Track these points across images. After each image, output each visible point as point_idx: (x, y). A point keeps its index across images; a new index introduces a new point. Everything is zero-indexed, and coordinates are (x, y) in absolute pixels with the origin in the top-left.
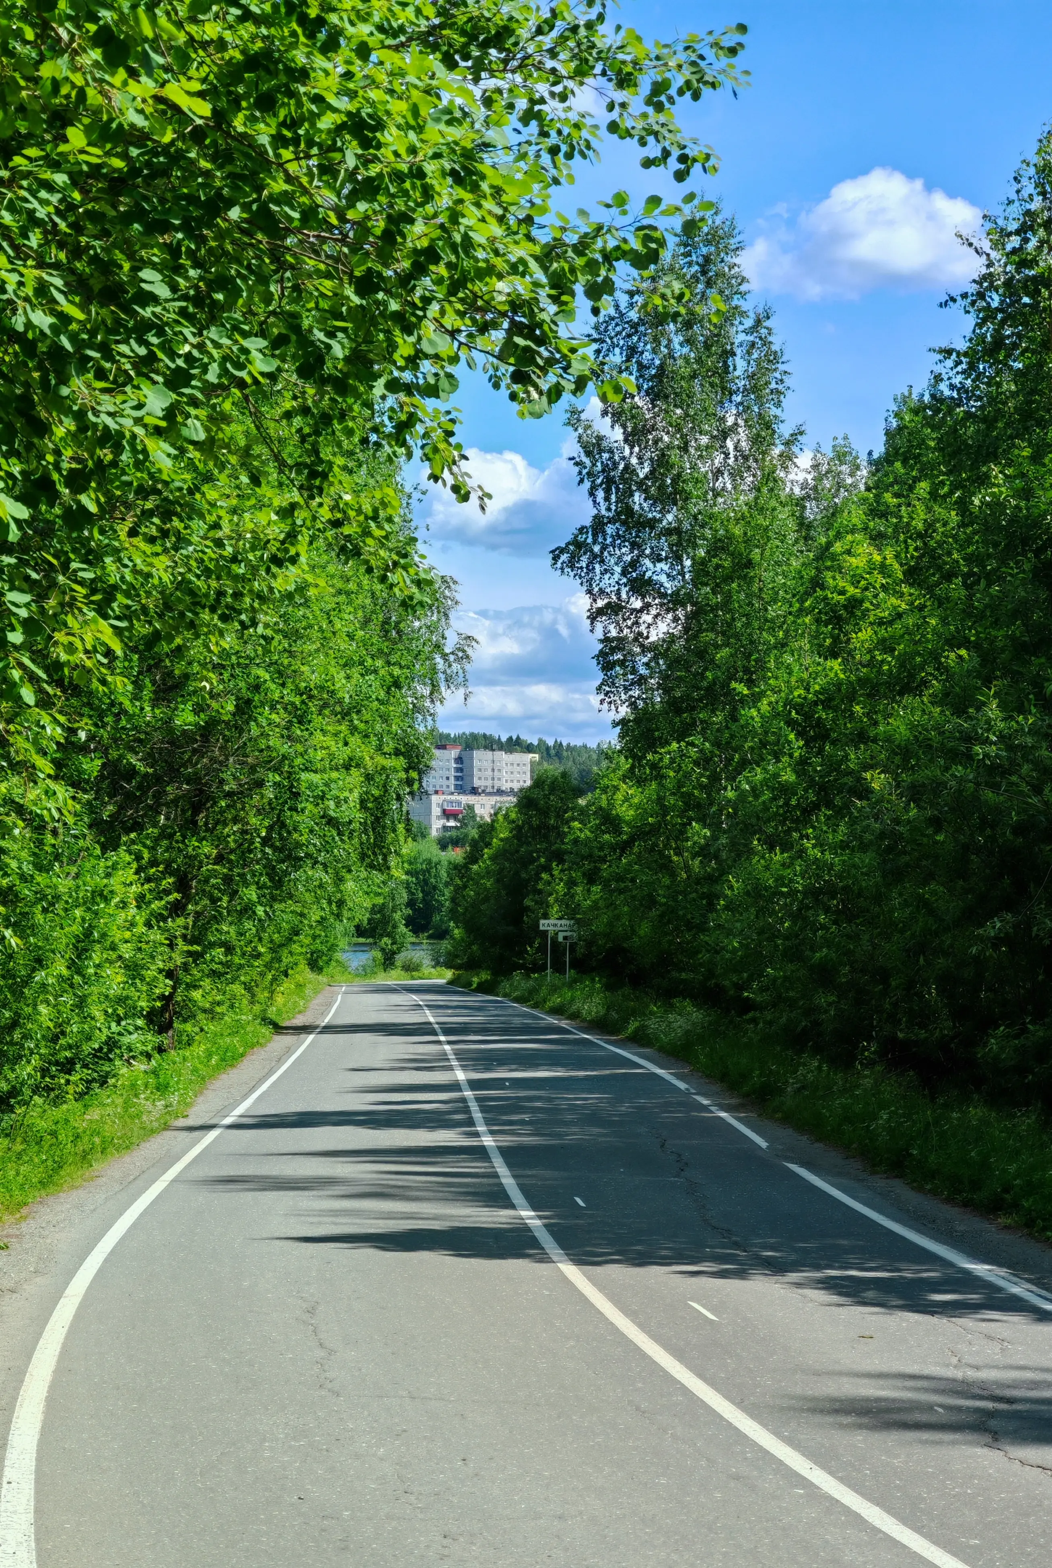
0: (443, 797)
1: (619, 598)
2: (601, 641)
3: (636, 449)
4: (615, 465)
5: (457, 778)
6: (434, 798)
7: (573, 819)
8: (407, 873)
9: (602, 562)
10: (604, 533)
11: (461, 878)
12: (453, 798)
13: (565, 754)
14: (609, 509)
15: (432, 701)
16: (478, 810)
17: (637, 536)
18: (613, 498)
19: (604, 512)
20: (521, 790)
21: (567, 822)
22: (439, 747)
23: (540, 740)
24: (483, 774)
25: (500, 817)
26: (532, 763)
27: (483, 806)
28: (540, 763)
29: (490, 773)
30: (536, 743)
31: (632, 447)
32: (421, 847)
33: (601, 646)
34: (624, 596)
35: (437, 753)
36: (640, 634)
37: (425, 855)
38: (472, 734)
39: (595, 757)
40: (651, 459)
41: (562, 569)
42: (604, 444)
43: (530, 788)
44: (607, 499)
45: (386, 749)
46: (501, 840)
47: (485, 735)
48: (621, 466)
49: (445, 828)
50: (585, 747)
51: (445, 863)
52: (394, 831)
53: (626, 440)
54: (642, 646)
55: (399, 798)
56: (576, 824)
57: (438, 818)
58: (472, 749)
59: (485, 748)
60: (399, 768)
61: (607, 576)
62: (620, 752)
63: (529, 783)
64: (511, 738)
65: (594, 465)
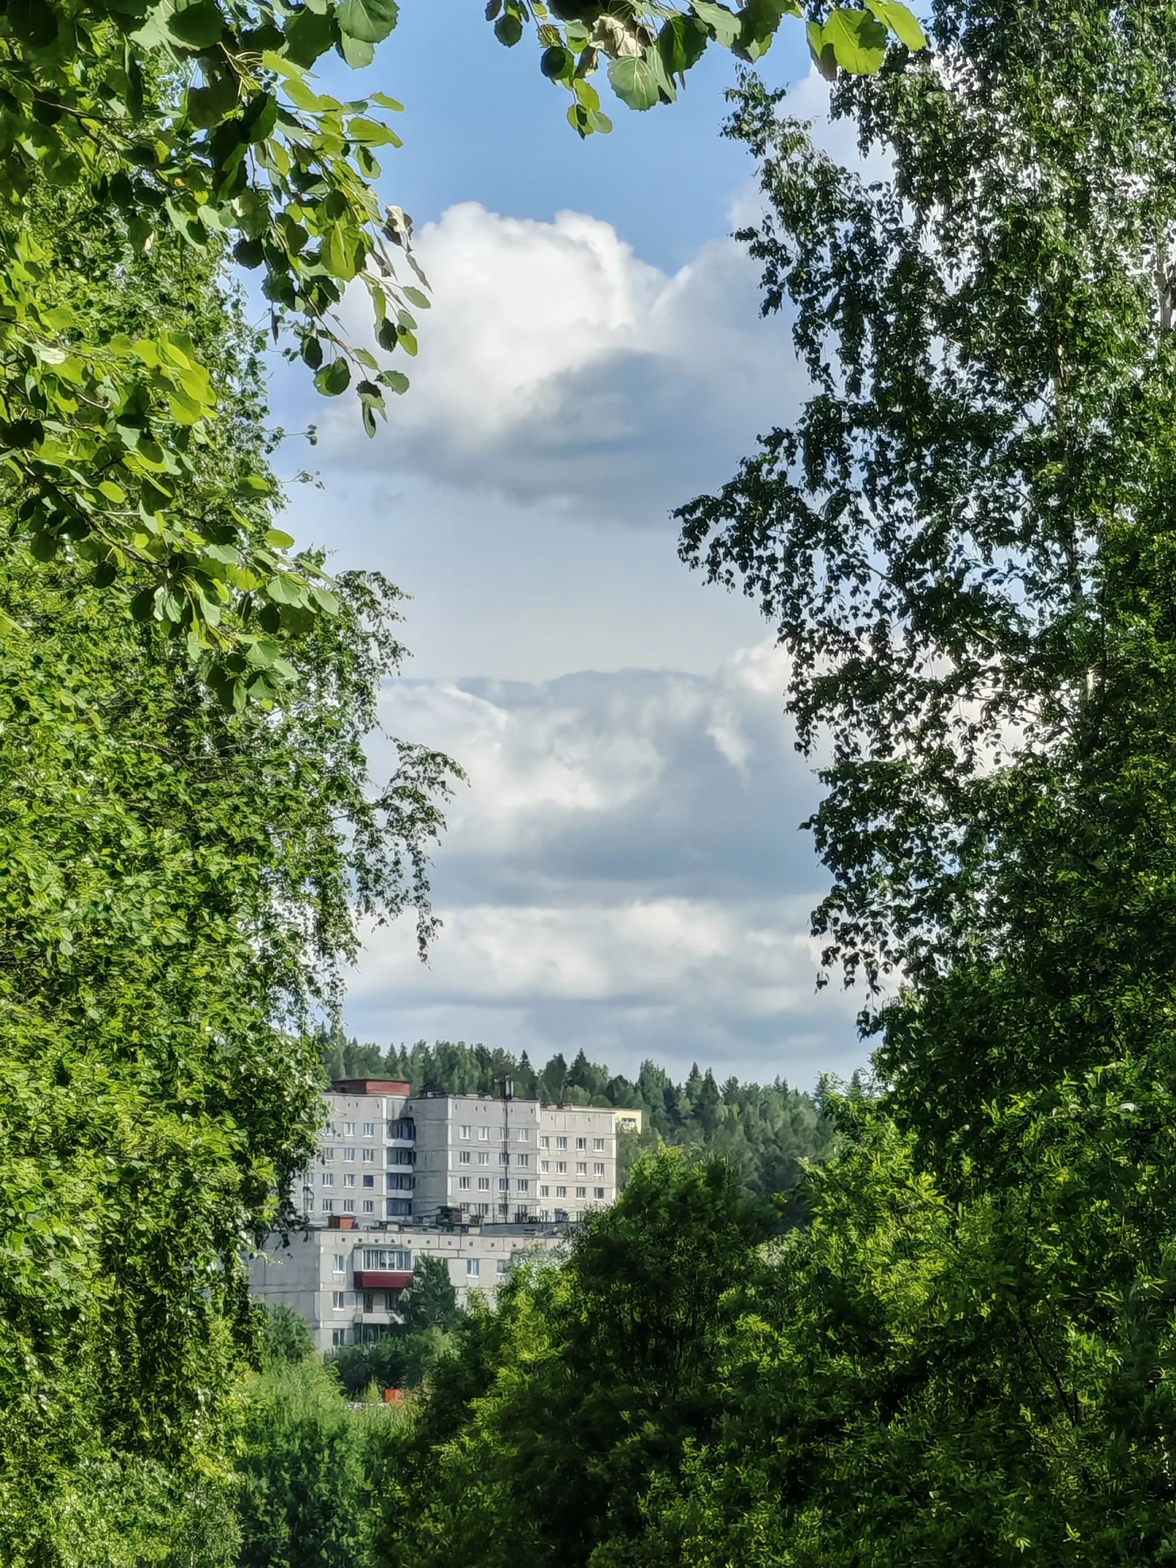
0: (353, 1238)
1: (882, 653)
2: (828, 777)
3: (937, 211)
4: (875, 254)
5: (396, 1180)
6: (327, 1241)
7: (744, 1306)
8: (241, 1465)
9: (835, 541)
10: (842, 455)
11: (406, 1481)
12: (383, 1239)
13: (722, 1111)
14: (854, 386)
15: (324, 949)
16: (458, 1275)
17: (938, 466)
18: (867, 351)
19: (840, 393)
20: (589, 1217)
21: (728, 1316)
22: (342, 1087)
23: (647, 1069)
24: (475, 1169)
25: (521, 1300)
26: (623, 1138)
27: (472, 1264)
28: (645, 1140)
29: (493, 1164)
30: (633, 1078)
31: (924, 204)
32: (283, 1388)
33: (827, 791)
34: (897, 642)
35: (337, 1104)
36: (947, 756)
37: (297, 1412)
38: (444, 1050)
39: (811, 1120)
40: (981, 240)
41: (714, 563)
42: (843, 191)
43: (615, 1213)
44: (850, 355)
45: (183, 1093)
46: (527, 1367)
47: (481, 1054)
48: (893, 258)
49: (362, 1331)
50: (782, 1089)
51: (358, 1435)
52: (205, 1336)
53: (904, 185)
54: (950, 790)
55: (222, 1240)
56: (754, 1323)
57: (339, 1299)
58: (443, 1094)
59: (483, 1090)
60: (222, 1151)
61: (846, 585)
62: (884, 1106)
63: (612, 1197)
64: (559, 1061)
65: (809, 254)
